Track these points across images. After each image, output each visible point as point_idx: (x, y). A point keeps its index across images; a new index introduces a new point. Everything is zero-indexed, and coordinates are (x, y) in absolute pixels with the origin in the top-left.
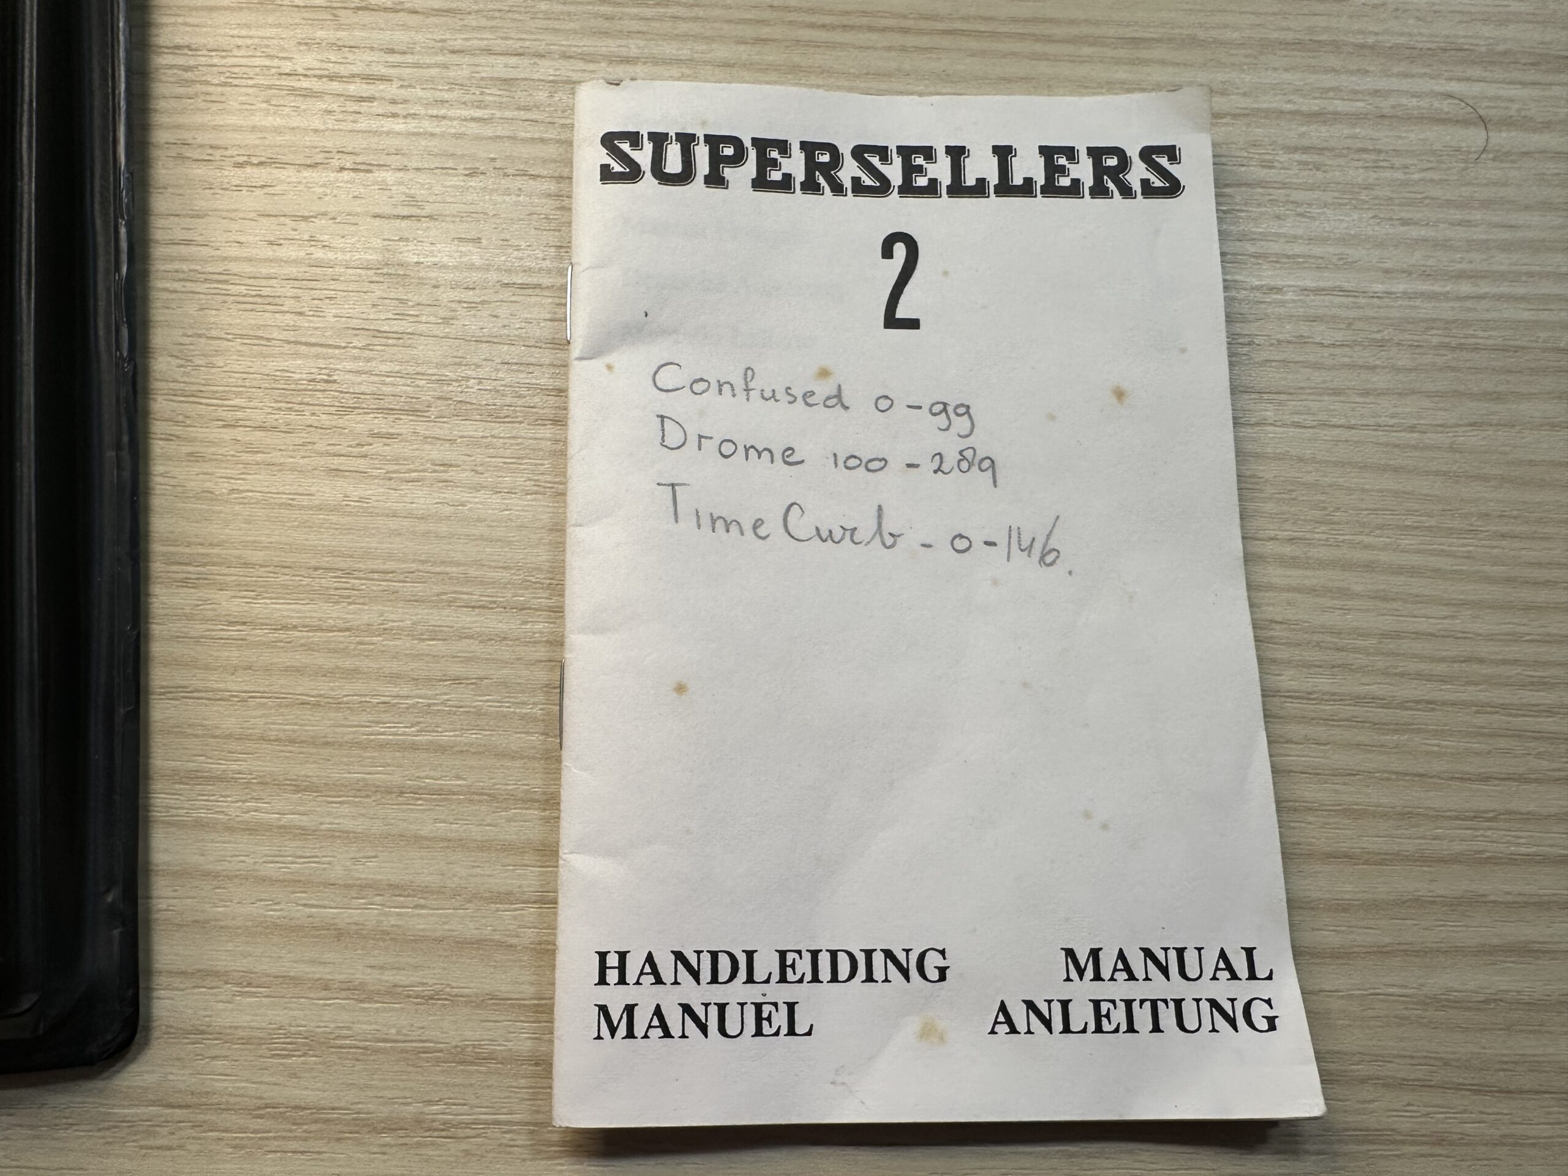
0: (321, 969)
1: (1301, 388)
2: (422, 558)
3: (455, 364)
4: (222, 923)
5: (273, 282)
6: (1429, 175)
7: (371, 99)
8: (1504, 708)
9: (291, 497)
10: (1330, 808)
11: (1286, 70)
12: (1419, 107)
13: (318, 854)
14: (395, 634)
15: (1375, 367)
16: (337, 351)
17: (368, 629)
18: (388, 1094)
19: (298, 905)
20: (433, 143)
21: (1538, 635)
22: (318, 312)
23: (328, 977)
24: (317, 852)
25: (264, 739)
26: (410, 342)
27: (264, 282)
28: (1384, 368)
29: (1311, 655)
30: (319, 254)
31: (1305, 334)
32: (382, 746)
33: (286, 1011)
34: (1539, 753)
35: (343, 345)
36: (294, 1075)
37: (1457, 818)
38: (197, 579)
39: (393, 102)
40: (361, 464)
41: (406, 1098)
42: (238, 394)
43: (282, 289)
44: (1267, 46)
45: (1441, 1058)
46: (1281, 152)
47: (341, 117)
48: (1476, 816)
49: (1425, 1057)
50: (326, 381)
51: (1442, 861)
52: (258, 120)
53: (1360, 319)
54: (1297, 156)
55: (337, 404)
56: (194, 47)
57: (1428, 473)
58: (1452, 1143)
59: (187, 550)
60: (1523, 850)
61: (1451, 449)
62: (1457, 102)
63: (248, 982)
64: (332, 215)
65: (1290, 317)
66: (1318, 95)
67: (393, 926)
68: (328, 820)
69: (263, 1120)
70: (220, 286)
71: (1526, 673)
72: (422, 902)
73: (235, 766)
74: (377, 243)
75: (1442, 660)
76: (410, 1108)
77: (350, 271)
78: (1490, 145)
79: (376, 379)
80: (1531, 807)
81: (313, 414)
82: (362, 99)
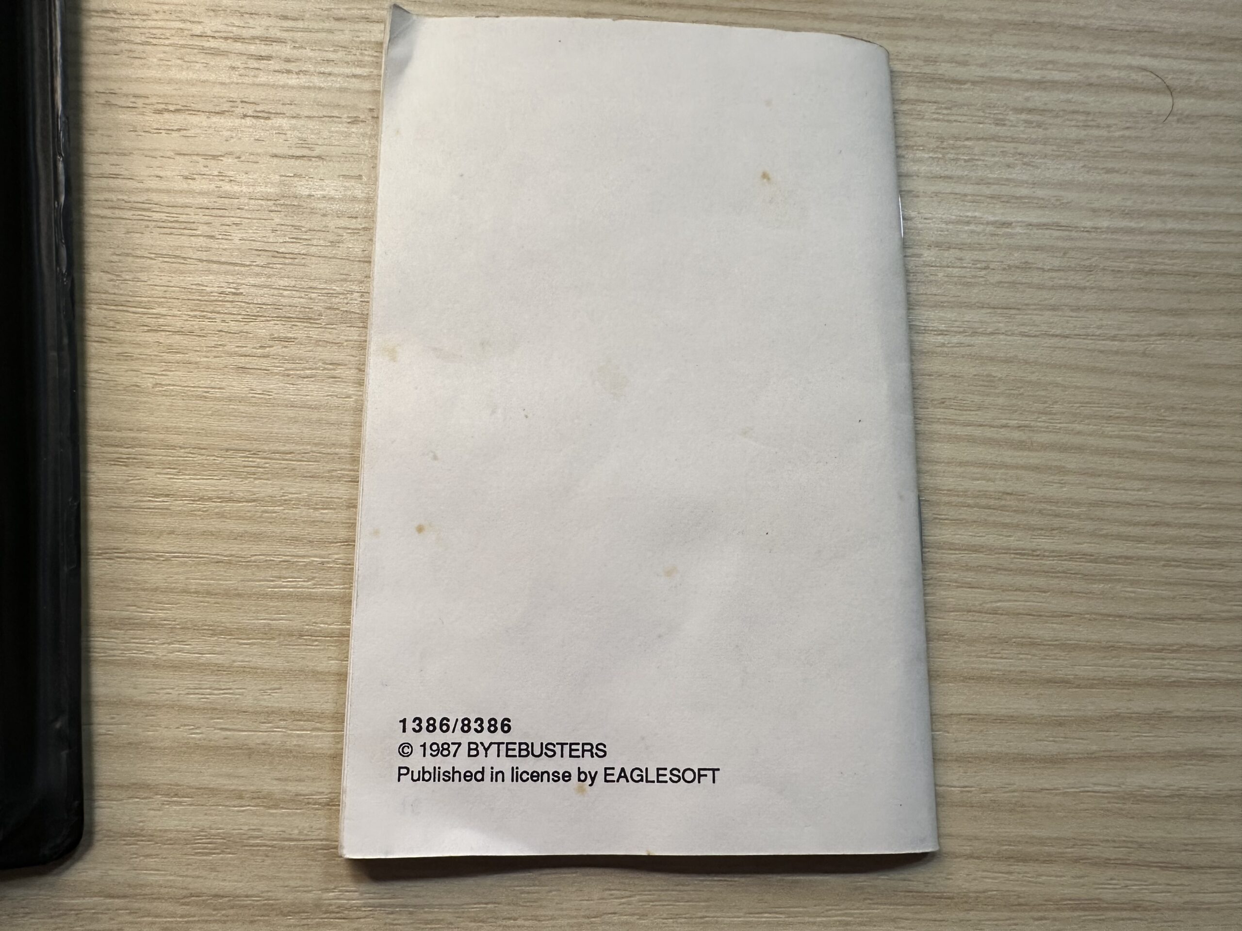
0: (235, 781)
1: (1027, 305)
2: (315, 441)
3: (342, 280)
4: (152, 745)
5: (187, 210)
6: (1127, 133)
7: (269, 58)
8: (1187, 562)
9: (206, 390)
10: (1050, 643)
11: (1015, 46)
12: (1119, 78)
13: (232, 686)
14: (294, 504)
15: (1085, 288)
16: (243, 269)
17: (273, 500)
18: (292, 883)
19: (215, 729)
20: (321, 96)
21: (1212, 504)
22: (226, 236)
23: (242, 788)
24: (230, 685)
25: (185, 591)
26: (303, 261)
27: (180, 210)
28: (1092, 288)
29: (1035, 520)
30: (227, 187)
31: (1030, 261)
32: (283, 597)
33: (206, 817)
34: (1213, 598)
35: (248, 263)
36: (213, 870)
37: (1149, 650)
38: (127, 458)
39: (288, 60)
40: (264, 363)
41: (308, 887)
42: (161, 305)
43: (197, 217)
44: (1000, 26)
45: (1136, 842)
46: (1011, 113)
47: (242, 71)
48: (1163, 649)
49: (1124, 841)
50: (234, 294)
51: (1137, 685)
52: (174, 74)
53: (1073, 249)
54: (1023, 116)
55: (244, 313)
56: (119, 11)
57: (1126, 373)
58: (1145, 909)
59: (118, 434)
60: (1201, 675)
61: (1144, 354)
62: (1148, 73)
63: (174, 793)
64: (238, 155)
65: (1018, 248)
66: (1039, 66)
67: (295, 745)
68: (240, 658)
69: (188, 907)
70: (144, 213)
71: (1203, 534)
72: (318, 725)
73: (161, 614)
74: (276, 178)
75: (1137, 524)
76: (310, 895)
77: (252, 202)
78: (1175, 109)
79: (276, 292)
80: (1208, 641)
81: (223, 321)
82: (261, 58)
